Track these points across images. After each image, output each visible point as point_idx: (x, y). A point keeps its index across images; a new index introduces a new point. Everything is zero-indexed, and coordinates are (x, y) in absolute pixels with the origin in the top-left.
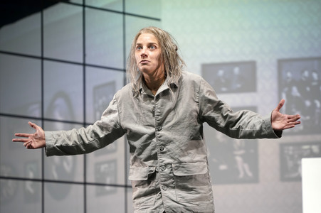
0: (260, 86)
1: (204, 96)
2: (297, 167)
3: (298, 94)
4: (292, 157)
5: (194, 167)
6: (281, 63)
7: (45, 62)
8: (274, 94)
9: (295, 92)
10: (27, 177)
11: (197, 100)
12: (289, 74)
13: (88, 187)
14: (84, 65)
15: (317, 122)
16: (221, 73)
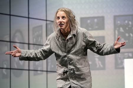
0: (106, 27)
1: (87, 39)
2: (122, 63)
3: (123, 31)
4: (120, 59)
5: (84, 69)
6: (115, 17)
7: (11, 17)
8: (112, 31)
9: (122, 30)
10: (3, 67)
11: (85, 41)
12: (119, 22)
13: (30, 71)
14: (29, 18)
15: (131, 43)
16: (89, 21)
